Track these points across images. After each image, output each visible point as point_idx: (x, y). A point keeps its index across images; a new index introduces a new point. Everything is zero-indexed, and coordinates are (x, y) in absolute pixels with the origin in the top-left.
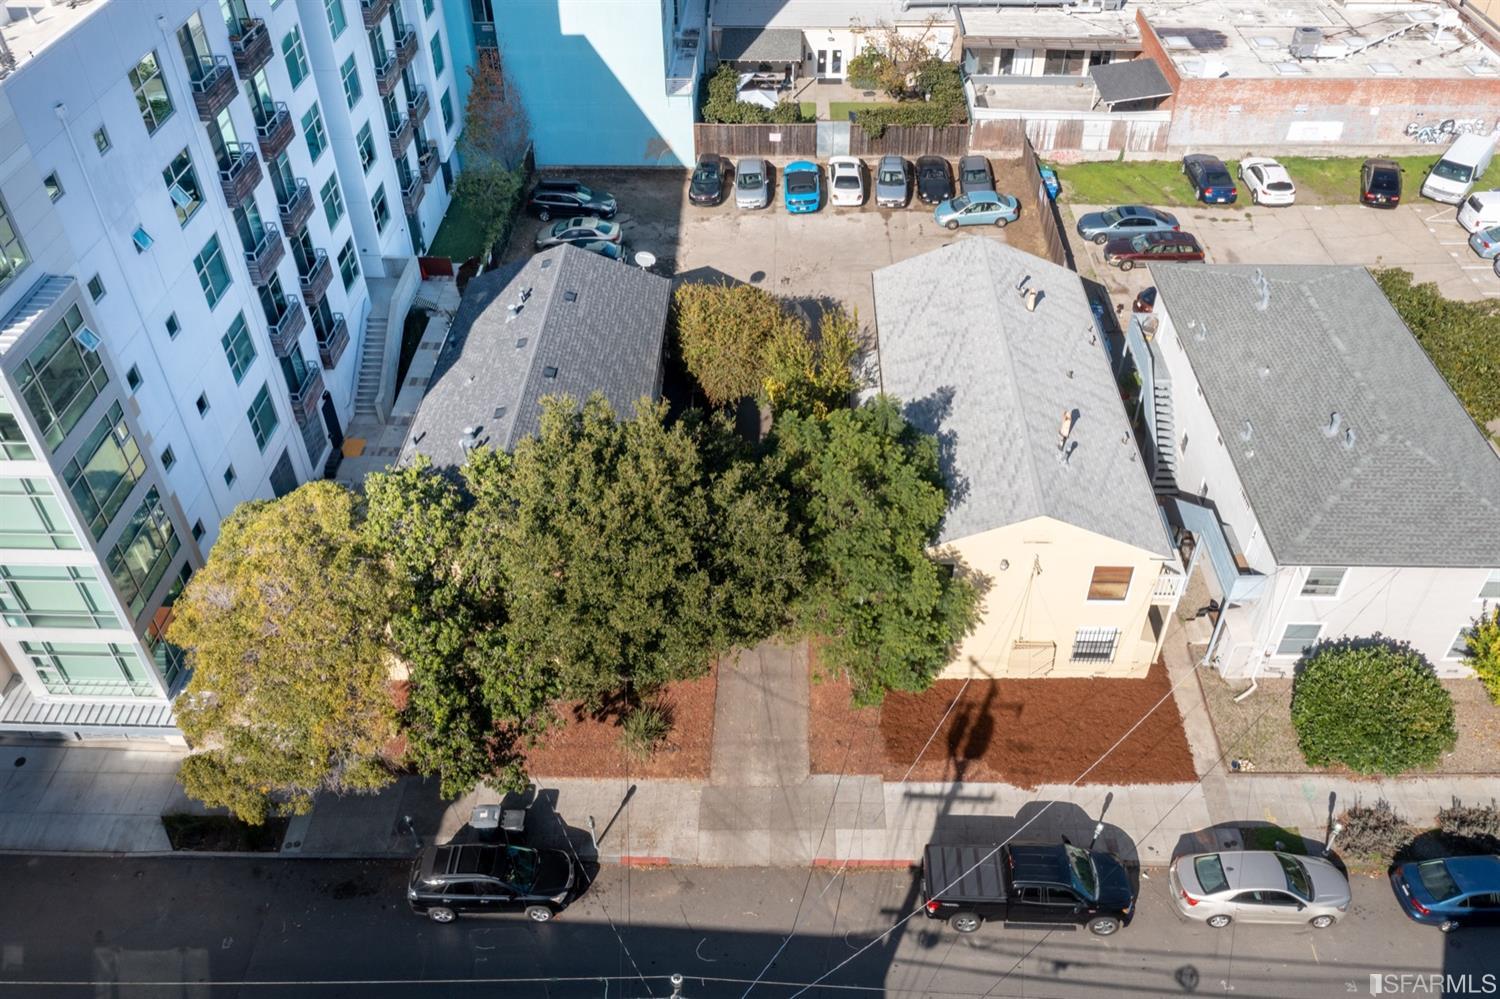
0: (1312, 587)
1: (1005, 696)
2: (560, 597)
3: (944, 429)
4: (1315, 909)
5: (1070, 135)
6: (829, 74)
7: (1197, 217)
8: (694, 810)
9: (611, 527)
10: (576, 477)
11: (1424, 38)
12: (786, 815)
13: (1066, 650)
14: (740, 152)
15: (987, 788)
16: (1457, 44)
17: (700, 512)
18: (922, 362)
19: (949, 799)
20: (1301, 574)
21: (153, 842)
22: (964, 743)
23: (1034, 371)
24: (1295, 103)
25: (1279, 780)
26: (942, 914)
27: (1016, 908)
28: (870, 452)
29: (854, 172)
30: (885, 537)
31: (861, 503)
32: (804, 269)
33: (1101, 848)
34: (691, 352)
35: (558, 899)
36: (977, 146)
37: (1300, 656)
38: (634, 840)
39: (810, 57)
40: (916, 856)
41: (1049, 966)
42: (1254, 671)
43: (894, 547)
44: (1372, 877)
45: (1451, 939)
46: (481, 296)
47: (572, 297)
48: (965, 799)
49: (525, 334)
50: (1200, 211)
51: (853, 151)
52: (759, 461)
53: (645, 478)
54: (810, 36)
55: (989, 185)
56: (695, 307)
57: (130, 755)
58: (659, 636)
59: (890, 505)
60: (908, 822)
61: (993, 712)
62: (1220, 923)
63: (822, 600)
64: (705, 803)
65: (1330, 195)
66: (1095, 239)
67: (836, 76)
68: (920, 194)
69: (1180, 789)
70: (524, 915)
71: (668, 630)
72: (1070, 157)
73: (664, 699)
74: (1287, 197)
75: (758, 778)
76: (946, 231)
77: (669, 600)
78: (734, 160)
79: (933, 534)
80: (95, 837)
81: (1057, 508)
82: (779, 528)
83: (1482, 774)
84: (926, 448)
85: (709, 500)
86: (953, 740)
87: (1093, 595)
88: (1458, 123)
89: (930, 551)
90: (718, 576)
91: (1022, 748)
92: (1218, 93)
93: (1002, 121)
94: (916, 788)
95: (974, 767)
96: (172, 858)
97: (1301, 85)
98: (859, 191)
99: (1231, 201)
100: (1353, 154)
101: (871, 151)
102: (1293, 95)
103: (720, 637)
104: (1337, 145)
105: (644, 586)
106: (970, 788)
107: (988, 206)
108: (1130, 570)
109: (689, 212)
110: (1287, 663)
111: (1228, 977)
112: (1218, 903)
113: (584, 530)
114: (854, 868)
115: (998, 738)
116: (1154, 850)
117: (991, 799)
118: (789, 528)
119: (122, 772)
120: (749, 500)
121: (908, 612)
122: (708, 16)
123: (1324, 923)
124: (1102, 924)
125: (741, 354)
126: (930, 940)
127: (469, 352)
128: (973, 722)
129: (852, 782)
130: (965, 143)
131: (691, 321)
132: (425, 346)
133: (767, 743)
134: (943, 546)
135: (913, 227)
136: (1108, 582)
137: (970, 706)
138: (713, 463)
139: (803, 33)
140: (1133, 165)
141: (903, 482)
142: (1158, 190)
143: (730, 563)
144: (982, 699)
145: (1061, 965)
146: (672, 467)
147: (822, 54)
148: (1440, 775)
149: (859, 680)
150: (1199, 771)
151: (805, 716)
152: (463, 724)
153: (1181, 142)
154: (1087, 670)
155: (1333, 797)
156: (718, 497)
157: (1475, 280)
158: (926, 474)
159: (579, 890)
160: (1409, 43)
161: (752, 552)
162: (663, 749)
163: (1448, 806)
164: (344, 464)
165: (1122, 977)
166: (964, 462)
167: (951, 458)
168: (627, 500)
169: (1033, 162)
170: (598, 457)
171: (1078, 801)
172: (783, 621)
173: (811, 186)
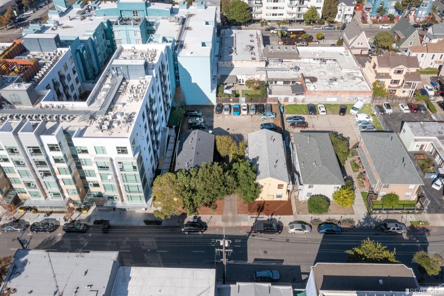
0: (310, 187)
1: (266, 203)
2: (205, 189)
3: (257, 163)
4: (306, 231)
5: (286, 100)
6: (241, 83)
7: (308, 117)
8: (221, 219)
9: (212, 180)
10: (207, 173)
11: (355, 79)
12: (234, 220)
13: (275, 196)
14: (224, 102)
15: (263, 216)
16: (361, 81)
17: (223, 178)
18: (255, 152)
19: (257, 218)
20: (308, 185)
21: (143, 224)
22: (260, 210)
23: (271, 154)
24: (327, 95)
25: (305, 215)
26: (255, 232)
27: (265, 231)
28: (246, 168)
29: (246, 108)
30: (248, 181)
31: (244, 176)
32: (236, 127)
33: (278, 224)
34: (218, 148)
35: (203, 231)
36: (269, 101)
37: (309, 197)
38: (212, 223)
39: (238, 80)
40: (252, 225)
41: (269, 239)
42: (303, 199)
43: (249, 182)
44: (315, 228)
45: (324, 236)
46: (184, 138)
47: (199, 140)
48: (259, 218)
49: (193, 147)
50: (309, 116)
51: (246, 102)
52: (230, 170)
53: (216, 174)
54: (237, 76)
55: (270, 110)
56: (219, 140)
57: (136, 212)
58: (218, 194)
59: (248, 176)
60: (251, 220)
61: (264, 205)
62: (293, 233)
63: (239, 189)
64: (222, 218)
65: (333, 113)
66: (289, 122)
67: (243, 83)
68: (258, 112)
69: (291, 216)
70: (198, 233)
71: (219, 194)
72: (286, 104)
73: (216, 204)
74: (325, 113)
75: (230, 215)
76: (262, 120)
77: (219, 189)
78: (224, 104)
79: (255, 180)
80: (134, 224)
81: (272, 176)
82: (233, 180)
83: (334, 214)
84: (254, 167)
85: (224, 176)
86: (258, 210)
87: (278, 188)
88: (358, 98)
89: (254, 182)
90: (225, 186)
91: (268, 210)
92: (313, 93)
93: (274, 97)
94: (252, 216)
95: (261, 213)
96: (146, 226)
97: (328, 92)
98: (246, 112)
99: (315, 114)
100: (339, 103)
101: (249, 102)
102: (327, 93)
103: (226, 194)
104: (336, 102)
105: (216, 188)
106: (260, 216)
107: (270, 115)
108: (283, 185)
109: (215, 115)
110: (308, 198)
111: (293, 240)
112: (292, 230)
113: (209, 181)
114: (244, 227)
115: (265, 209)
116: (286, 224)
117: (263, 218)
118: (235, 180)
119: (136, 214)
120: (229, 176)
121: (251, 191)
122: (218, 73)
123: (307, 234)
124: (277, 233)
125: (226, 148)
126: (254, 236)
127: (183, 149)
128: (261, 207)
129: (242, 215)
130: (267, 101)
131: (218, 142)
132: (170, 143)
133: (231, 210)
134: (256, 181)
135: (257, 119)
136: (280, 186)
137: (261, 205)
138: (225, 171)
139: (236, 76)
140: (298, 105)
141: (250, 173)
142: (302, 111)
143: (227, 184)
144: (263, 203)
145: (271, 239)
146: (219, 172)
147: (240, 80)
148: (328, 214)
149: (244, 200)
150: (293, 213)
151: (237, 206)
152: (192, 206)
153: (307, 101)
154: (278, 199)
155: (312, 217)
156: (225, 176)
157: (355, 131)
158: (253, 172)
159: (205, 230)
160: (352, 80)
161: (230, 183)
162: (216, 211)
163: (328, 218)
164: (160, 165)
165: (279, 240)
166: (260, 168)
167: (258, 168)
168: (214, 177)
169: (279, 104)
170: (210, 171)
171: (276, 218)
172: (234, 192)
173: (238, 110)
